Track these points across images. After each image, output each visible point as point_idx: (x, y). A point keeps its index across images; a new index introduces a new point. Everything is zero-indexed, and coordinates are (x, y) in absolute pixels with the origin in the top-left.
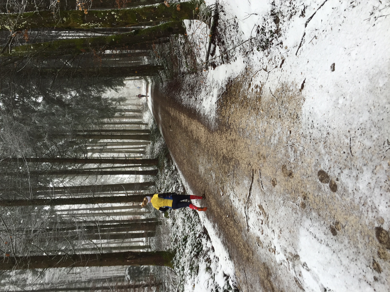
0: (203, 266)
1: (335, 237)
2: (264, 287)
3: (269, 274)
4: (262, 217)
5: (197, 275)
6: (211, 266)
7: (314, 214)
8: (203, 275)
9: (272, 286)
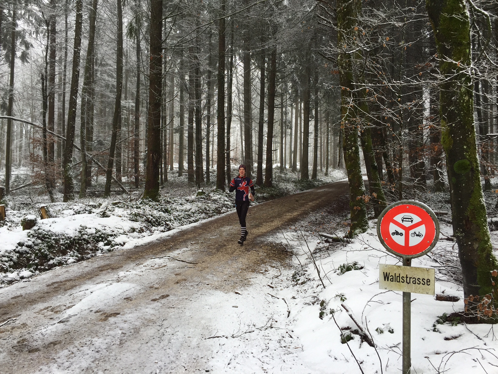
0: (137, 225)
1: (123, 298)
2: (105, 266)
3: (113, 269)
4: (156, 266)
5: (130, 220)
6: (135, 232)
7: (142, 291)
8: (127, 225)
9: (104, 270)
